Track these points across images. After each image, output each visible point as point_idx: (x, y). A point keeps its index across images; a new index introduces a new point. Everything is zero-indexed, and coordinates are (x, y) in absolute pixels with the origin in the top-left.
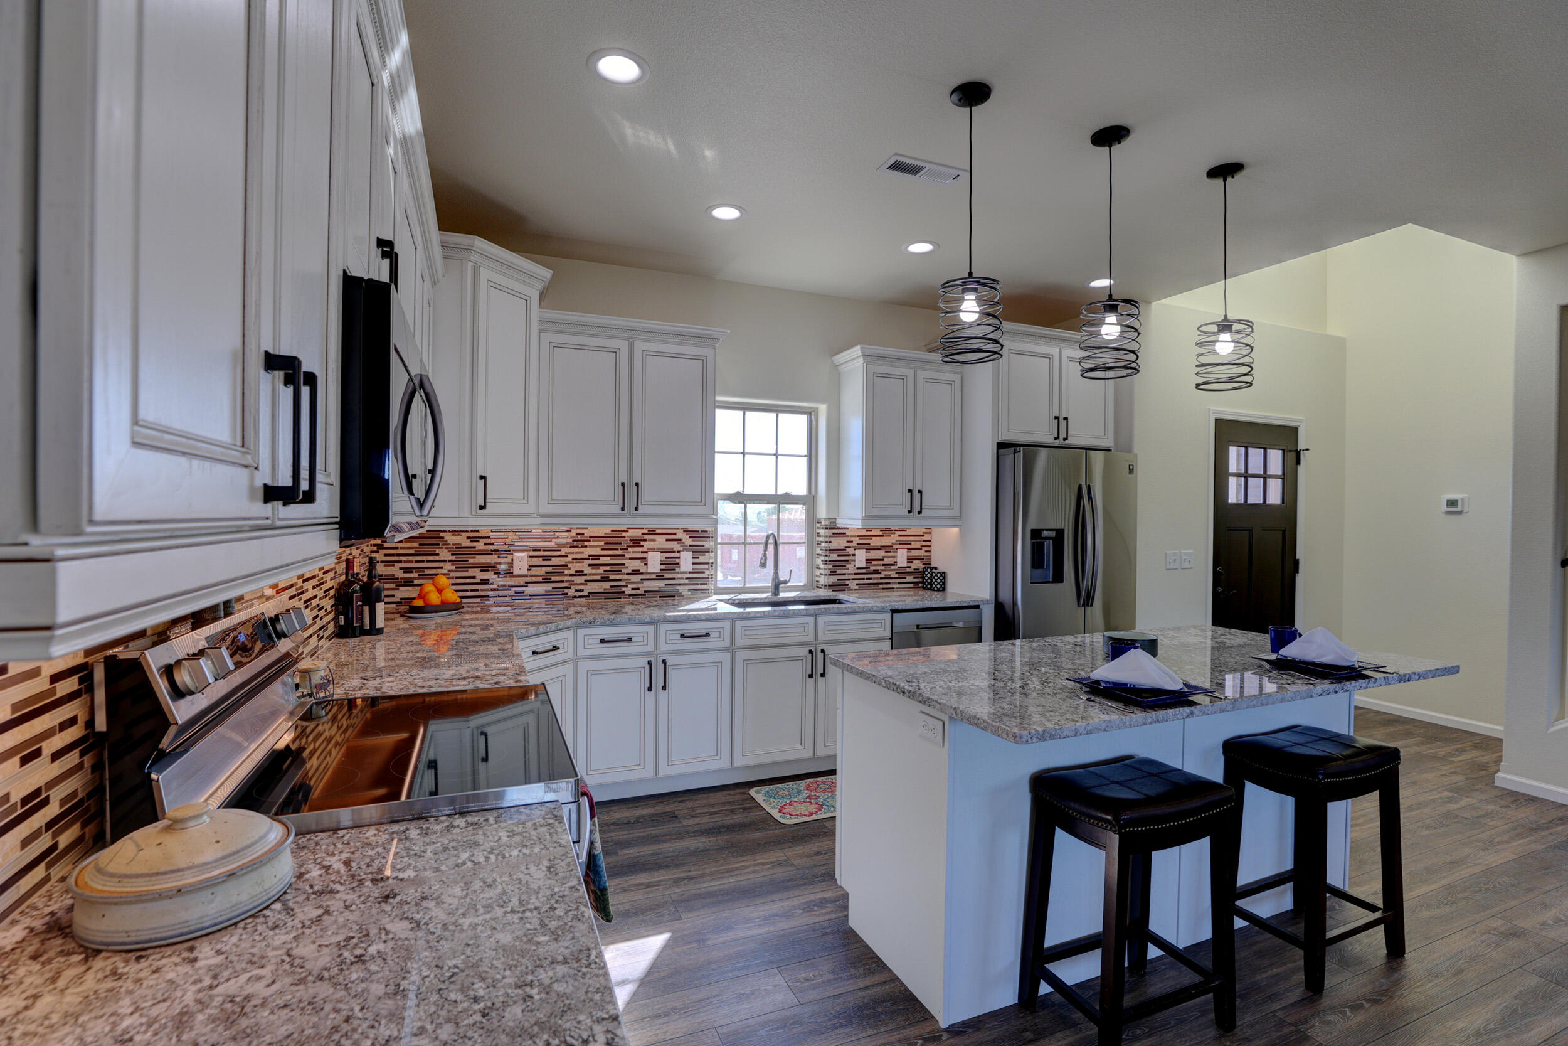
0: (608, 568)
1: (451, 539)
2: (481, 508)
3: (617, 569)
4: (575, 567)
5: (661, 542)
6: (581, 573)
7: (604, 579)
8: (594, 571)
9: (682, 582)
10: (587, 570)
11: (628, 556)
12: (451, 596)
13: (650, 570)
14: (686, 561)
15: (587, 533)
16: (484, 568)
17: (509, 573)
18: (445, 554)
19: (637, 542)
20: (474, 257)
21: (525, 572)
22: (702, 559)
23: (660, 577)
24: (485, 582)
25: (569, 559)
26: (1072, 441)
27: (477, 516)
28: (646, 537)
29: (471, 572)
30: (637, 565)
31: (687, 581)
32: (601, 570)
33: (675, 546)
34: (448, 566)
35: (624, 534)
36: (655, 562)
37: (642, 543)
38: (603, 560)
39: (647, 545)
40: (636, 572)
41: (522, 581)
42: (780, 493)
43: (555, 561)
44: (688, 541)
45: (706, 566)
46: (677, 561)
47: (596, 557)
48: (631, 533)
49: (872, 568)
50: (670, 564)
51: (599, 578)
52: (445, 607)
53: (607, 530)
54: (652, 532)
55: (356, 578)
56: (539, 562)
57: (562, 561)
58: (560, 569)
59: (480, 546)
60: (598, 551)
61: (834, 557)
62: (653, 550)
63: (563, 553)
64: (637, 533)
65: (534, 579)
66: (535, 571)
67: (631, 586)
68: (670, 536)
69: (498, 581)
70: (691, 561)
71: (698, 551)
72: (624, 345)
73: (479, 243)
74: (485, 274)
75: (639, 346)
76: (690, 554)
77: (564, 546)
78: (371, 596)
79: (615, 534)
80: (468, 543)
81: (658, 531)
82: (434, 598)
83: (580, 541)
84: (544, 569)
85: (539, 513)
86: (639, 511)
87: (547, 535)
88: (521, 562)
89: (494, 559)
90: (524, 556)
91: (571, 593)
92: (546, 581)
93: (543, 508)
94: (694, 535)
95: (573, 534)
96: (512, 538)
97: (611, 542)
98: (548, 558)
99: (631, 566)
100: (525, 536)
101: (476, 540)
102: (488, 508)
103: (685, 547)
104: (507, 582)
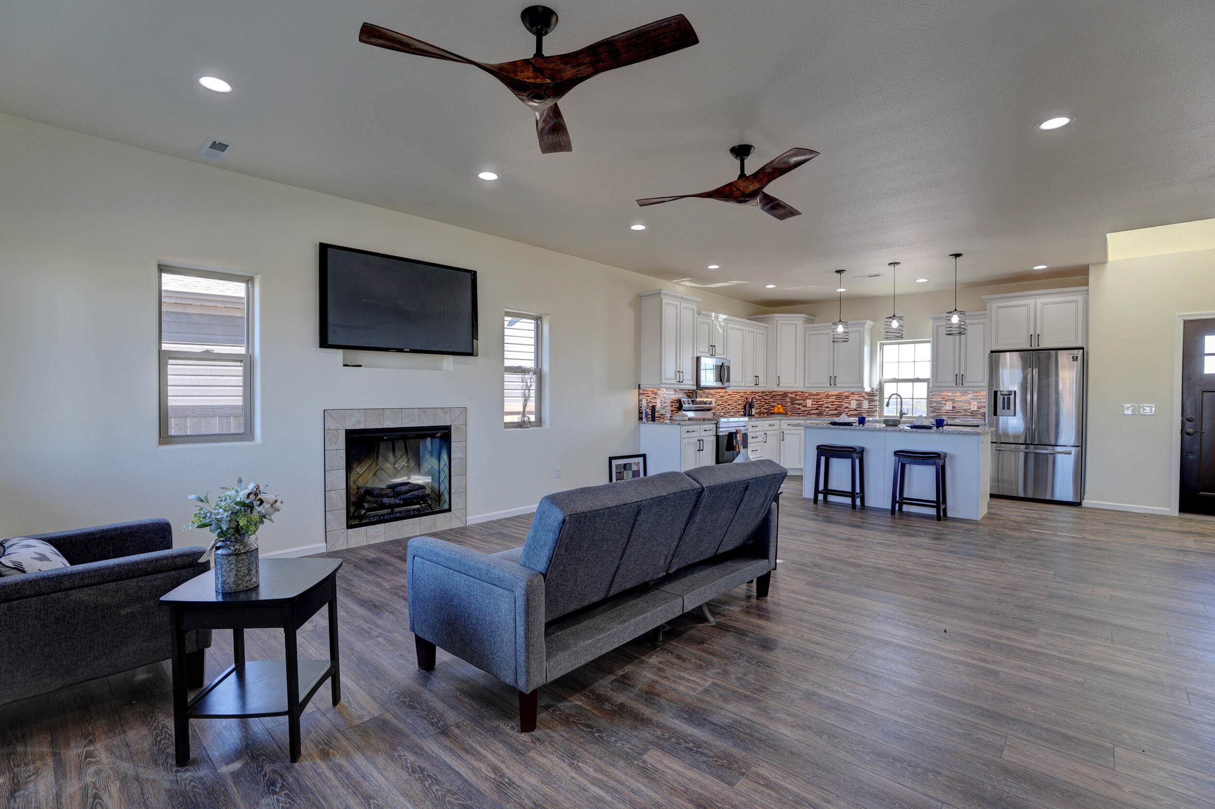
0: (837, 406)
1: (788, 395)
2: (778, 385)
3: (840, 406)
4: (826, 405)
5: (856, 397)
6: (828, 407)
7: (836, 410)
8: (832, 406)
9: (864, 412)
10: (830, 406)
11: (844, 402)
12: (781, 410)
13: (852, 407)
14: (866, 404)
15: (830, 394)
16: (799, 404)
17: (805, 406)
18: (788, 400)
19: (847, 397)
20: (776, 318)
21: (810, 406)
22: (872, 404)
23: (855, 410)
24: (799, 409)
25: (824, 402)
26: (1042, 346)
28: (850, 395)
29: (795, 406)
30: (847, 405)
31: (866, 412)
32: (835, 407)
33: (862, 399)
34: (789, 404)
35: (843, 394)
36: (854, 404)
37: (849, 397)
38: (835, 403)
39: (851, 398)
40: (847, 408)
41: (810, 409)
42: (916, 377)
43: (820, 403)
44: (867, 397)
45: (875, 406)
46: (862, 404)
47: (833, 402)
48: (846, 394)
49: (956, 411)
50: (860, 405)
52: (779, 413)
53: (836, 393)
54: (853, 393)
55: (749, 402)
56: (815, 403)
57: (822, 403)
58: (821, 406)
59: (798, 397)
60: (834, 400)
61: (934, 404)
62: (852, 400)
63: (822, 400)
64: (848, 394)
65: (813, 408)
66: (813, 406)
67: (845, 412)
68: (860, 395)
69: (803, 409)
70: (868, 404)
71: (871, 401)
73: (776, 315)
74: (779, 322)
76: (867, 402)
77: (823, 398)
78: (751, 406)
79: (839, 394)
80: (794, 397)
81: (855, 393)
82: (776, 410)
83: (828, 396)
84: (816, 405)
85: (805, 387)
86: (837, 386)
87: (817, 394)
88: (809, 403)
89: (801, 402)
90: (810, 401)
91: (825, 413)
92: (817, 409)
93: (807, 385)
94: (869, 394)
95: (826, 394)
96: (807, 395)
97: (839, 396)
98: (817, 402)
99: (846, 405)
100: (811, 394)
101: (796, 395)
102: (780, 385)
103: (866, 399)
104: (805, 409)
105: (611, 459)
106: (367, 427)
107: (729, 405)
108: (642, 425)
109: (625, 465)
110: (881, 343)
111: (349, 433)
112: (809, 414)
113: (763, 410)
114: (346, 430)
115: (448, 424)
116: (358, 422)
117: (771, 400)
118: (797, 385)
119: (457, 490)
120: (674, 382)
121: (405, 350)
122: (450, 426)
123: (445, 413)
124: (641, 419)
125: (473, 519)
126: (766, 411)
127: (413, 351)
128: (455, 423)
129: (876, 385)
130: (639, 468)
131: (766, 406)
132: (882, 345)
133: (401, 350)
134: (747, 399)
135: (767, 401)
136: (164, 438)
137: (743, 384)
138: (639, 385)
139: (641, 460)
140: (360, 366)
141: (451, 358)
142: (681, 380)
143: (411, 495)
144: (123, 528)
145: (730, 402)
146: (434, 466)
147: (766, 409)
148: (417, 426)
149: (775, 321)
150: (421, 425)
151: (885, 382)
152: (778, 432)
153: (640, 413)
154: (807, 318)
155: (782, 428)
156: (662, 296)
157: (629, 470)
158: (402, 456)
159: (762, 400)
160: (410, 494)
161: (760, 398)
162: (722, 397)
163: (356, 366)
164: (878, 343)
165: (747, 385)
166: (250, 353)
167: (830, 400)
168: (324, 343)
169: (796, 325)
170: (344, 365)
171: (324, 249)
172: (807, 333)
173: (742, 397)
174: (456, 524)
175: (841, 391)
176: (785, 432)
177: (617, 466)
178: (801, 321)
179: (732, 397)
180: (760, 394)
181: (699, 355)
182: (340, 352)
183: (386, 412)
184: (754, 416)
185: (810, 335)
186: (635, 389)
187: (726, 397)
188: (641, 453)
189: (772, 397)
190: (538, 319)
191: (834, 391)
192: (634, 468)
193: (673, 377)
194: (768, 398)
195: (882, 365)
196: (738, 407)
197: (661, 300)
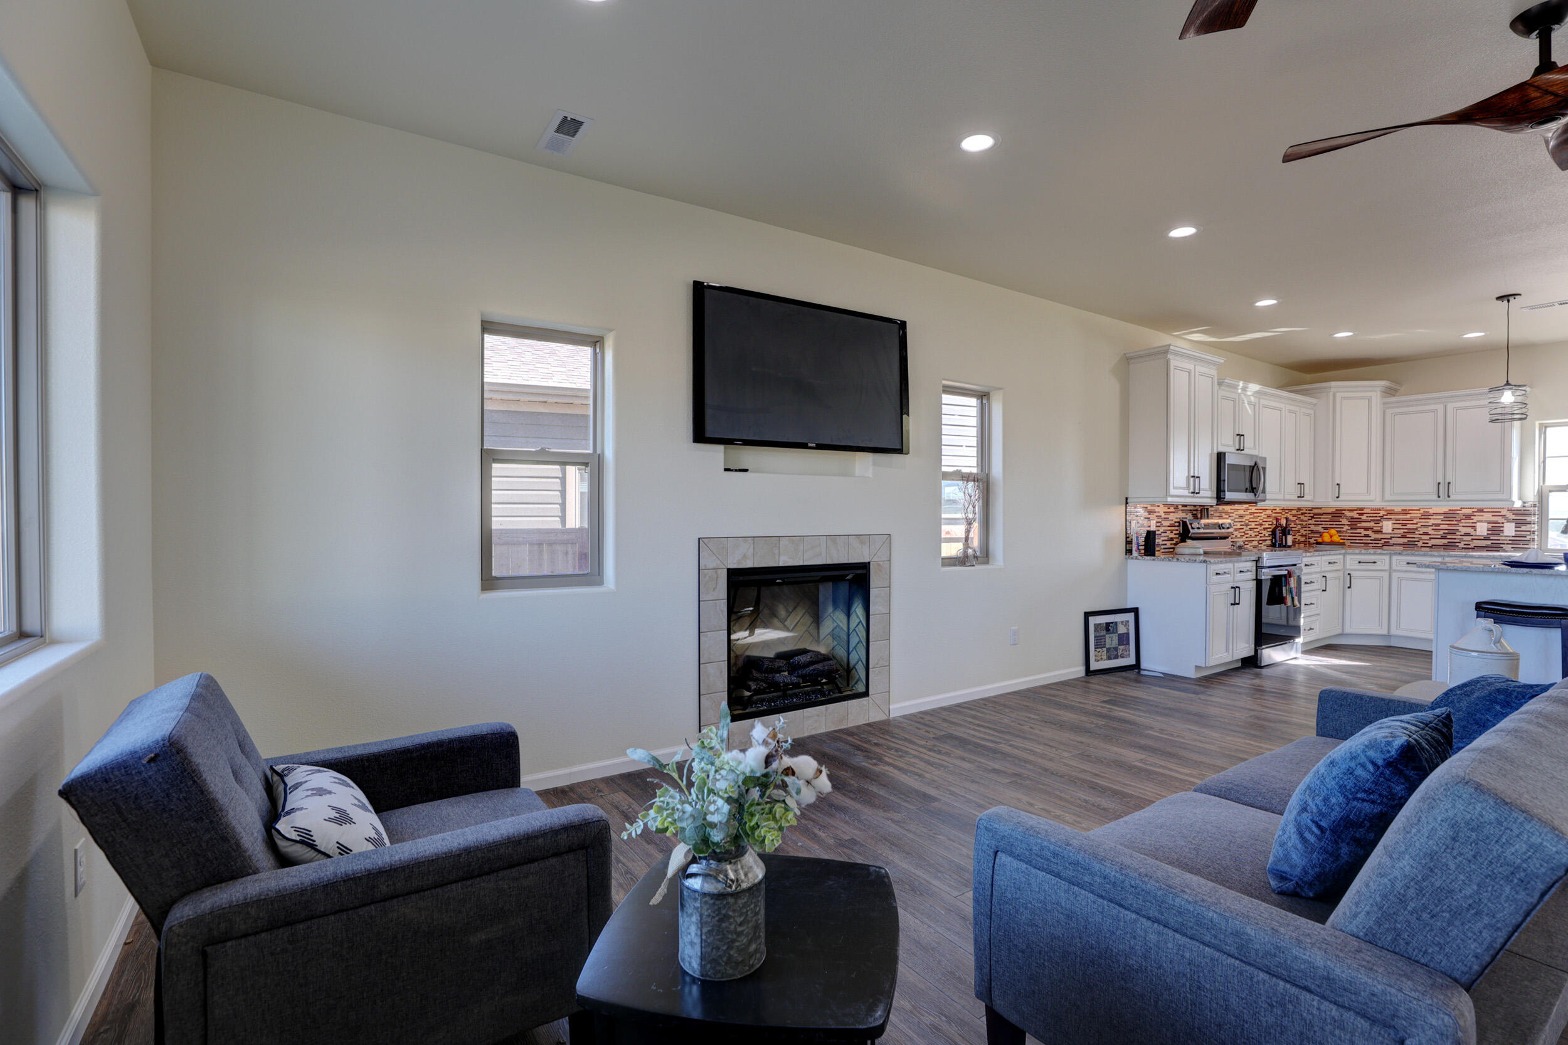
0: (1446, 531)
1: (1348, 514)
2: (1337, 497)
3: (1453, 532)
4: (1423, 530)
5: (1488, 517)
6: (1426, 534)
7: (1443, 538)
8: (1436, 533)
9: (1506, 542)
10: (1431, 532)
11: (1461, 525)
12: (1336, 538)
13: (1478, 534)
14: (1509, 530)
15: (1431, 511)
16: (1366, 529)
17: (1380, 532)
18: (1345, 521)
19: (1468, 517)
20: (1332, 390)
21: (1391, 532)
22: (1523, 528)
23: (1486, 539)
24: (1367, 536)
25: (1419, 525)
27: (1335, 501)
28: (1475, 514)
29: (1358, 531)
30: (1468, 530)
31: (1510, 542)
32: (1441, 532)
33: (1500, 519)
34: (1346, 527)
35: (1458, 512)
36: (1482, 529)
37: (1472, 517)
38: (1442, 527)
39: (1475, 519)
40: (1467, 534)
41: (1388, 536)
43: (1409, 526)
44: (1513, 517)
45: (1529, 533)
46: (1502, 529)
47: (1438, 525)
48: (1464, 511)
50: (1496, 530)
51: (1439, 537)
52: (1332, 543)
53: (1446, 510)
54: (1481, 511)
55: (1281, 526)
56: (1399, 526)
57: (1414, 526)
58: (1413, 531)
59: (1364, 517)
60: (1439, 522)
62: (1481, 521)
63: (1415, 522)
64: (1469, 511)
65: (1396, 536)
66: (1396, 531)
67: (1463, 543)
68: (1498, 513)
69: (1374, 536)
70: (1514, 529)
71: (1519, 524)
72: (1440, 408)
73: (1333, 384)
74: (1338, 395)
75: (1450, 406)
76: (1513, 525)
77: (1416, 518)
78: (1285, 531)
79: (1451, 512)
80: (1357, 516)
81: (1485, 510)
82: (1327, 538)
83: (1426, 516)
84: (1402, 531)
85: (1383, 500)
86: (1451, 498)
87: (1405, 512)
88: (1387, 526)
89: (1372, 524)
90: (1390, 523)
91: (1420, 544)
92: (1403, 537)
93: (1387, 497)
94: (1516, 512)
95: (1422, 511)
96: (1382, 513)
97: (1449, 516)
98: (1405, 525)
99: (1464, 530)
100: (1390, 512)
101: (1362, 514)
102: (1341, 498)
103: (1509, 521)
104: (1379, 536)
105: (1087, 615)
106: (756, 565)
107: (1251, 529)
108: (1130, 562)
109: (1108, 624)
110: (1540, 424)
111: (732, 573)
112: (1386, 544)
113: (1299, 538)
114: (729, 570)
115: (866, 560)
116: (745, 557)
117: (1310, 522)
118: (1372, 497)
119: (877, 664)
120: (1186, 492)
121: (810, 445)
122: (869, 563)
123: (862, 543)
124: (1129, 552)
125: (900, 708)
126: (1303, 539)
127: (820, 447)
128: (875, 559)
129: (1531, 496)
130: (1128, 630)
131: (1303, 532)
132: (1544, 428)
133: (803, 446)
134: (1277, 520)
135: (1304, 523)
136: (489, 582)
137: (1281, 497)
138: (1127, 499)
139: (1130, 617)
140: (746, 470)
141: (869, 457)
142: (1197, 491)
143: (814, 670)
144: (451, 742)
145: (1253, 525)
146: (841, 625)
147: (1302, 535)
148: (824, 562)
149: (1331, 394)
150: (829, 562)
151: (1550, 491)
152: (1341, 574)
153: (1129, 542)
154: (1387, 387)
155: (1348, 567)
156: (1170, 356)
157: (1113, 633)
158: (794, 609)
159: (1297, 522)
160: (811, 668)
161: (1294, 519)
162: (1241, 516)
163: (741, 470)
164: (1537, 423)
165: (1287, 497)
166: (599, 452)
167: (1431, 522)
168: (700, 436)
169: (1369, 400)
170: (726, 470)
171: (699, 289)
172: (1389, 412)
173: (1269, 516)
174: (876, 716)
175: (1455, 506)
176: (1353, 574)
177: (1097, 626)
178: (1379, 392)
179: (1254, 517)
180: (1294, 512)
181: (1221, 449)
182: (720, 448)
183: (783, 542)
184: (1289, 547)
185: (1396, 414)
186: (1120, 504)
187: (1247, 517)
188: (1129, 606)
189: (1312, 517)
190: (983, 396)
191: (1443, 507)
192: (1122, 630)
193: (1185, 486)
194: (1306, 519)
195: (1544, 462)
196: (1264, 532)
197: (1168, 362)
